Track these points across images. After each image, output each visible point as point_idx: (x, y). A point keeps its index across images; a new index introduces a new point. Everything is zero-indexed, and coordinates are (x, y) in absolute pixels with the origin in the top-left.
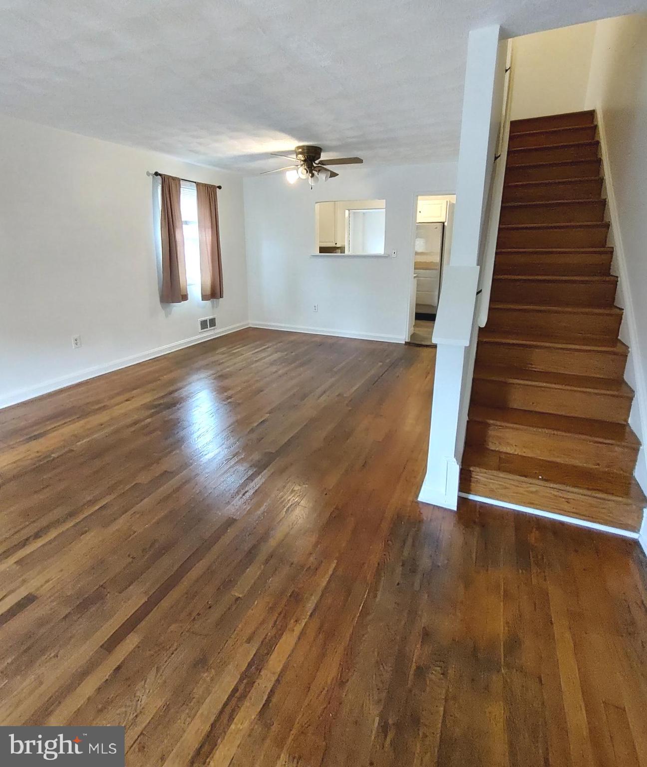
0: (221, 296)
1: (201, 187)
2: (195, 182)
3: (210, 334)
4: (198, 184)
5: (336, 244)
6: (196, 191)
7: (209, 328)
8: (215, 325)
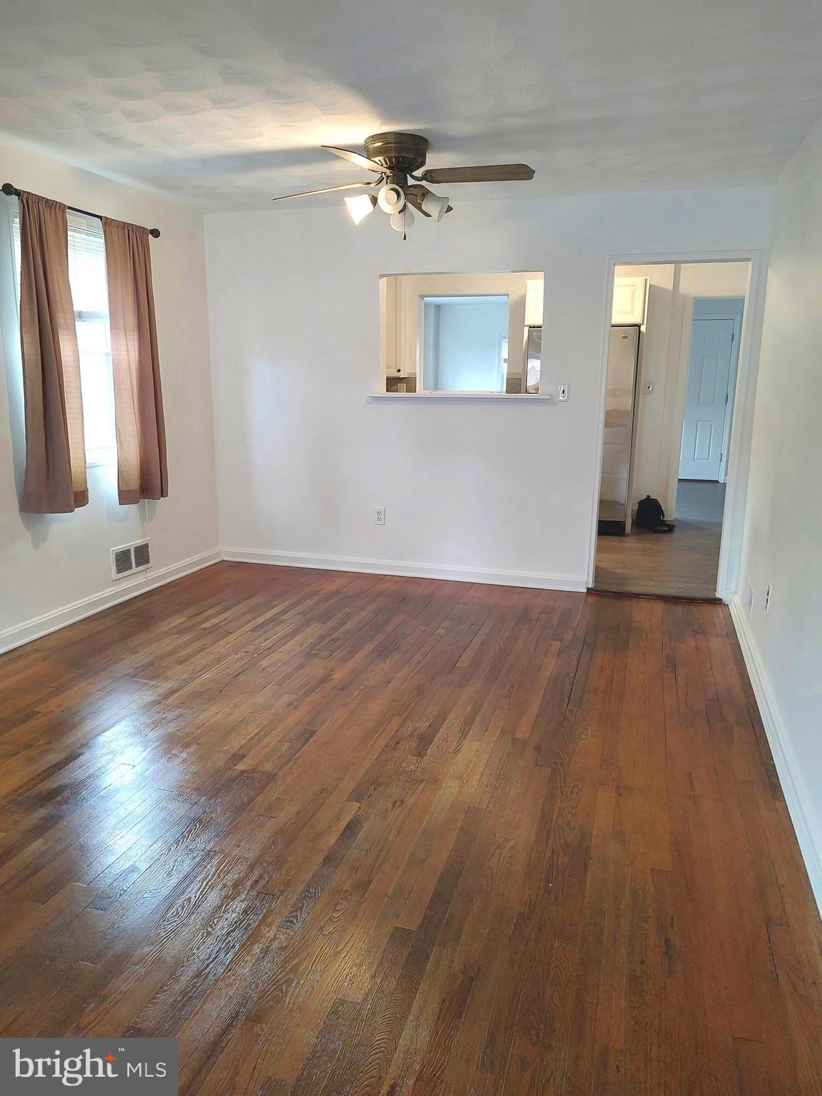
0: (163, 493)
1: (114, 230)
2: (100, 217)
3: (137, 583)
4: (106, 222)
5: (399, 371)
6: (102, 241)
7: (135, 569)
8: (148, 562)
